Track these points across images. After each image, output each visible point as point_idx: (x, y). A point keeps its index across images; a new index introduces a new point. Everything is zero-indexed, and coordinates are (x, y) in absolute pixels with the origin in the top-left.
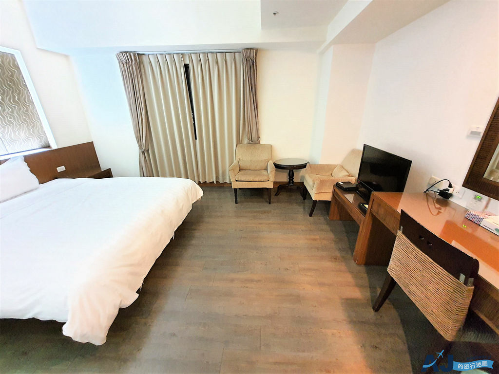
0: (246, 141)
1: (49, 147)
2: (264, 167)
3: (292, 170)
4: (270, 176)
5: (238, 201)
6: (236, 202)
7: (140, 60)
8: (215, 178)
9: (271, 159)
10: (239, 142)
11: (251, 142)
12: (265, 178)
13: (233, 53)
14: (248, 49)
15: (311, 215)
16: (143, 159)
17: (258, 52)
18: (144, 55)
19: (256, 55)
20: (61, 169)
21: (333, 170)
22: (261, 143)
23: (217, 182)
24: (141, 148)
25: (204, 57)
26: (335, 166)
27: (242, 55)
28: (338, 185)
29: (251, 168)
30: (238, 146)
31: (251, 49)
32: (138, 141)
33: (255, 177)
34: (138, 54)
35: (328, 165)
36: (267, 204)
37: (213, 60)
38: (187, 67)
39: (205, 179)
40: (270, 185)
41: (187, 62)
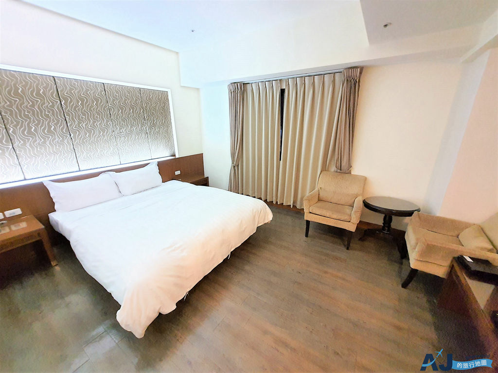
0: (333, 168)
1: (174, 155)
2: (351, 202)
3: (389, 215)
4: (353, 216)
5: (309, 235)
6: (307, 235)
7: (245, 88)
8: (292, 202)
9: (362, 195)
10: (324, 169)
11: (339, 171)
12: (346, 218)
13: (333, 75)
14: (351, 68)
15: (405, 285)
16: (233, 172)
17: (364, 70)
18: (248, 83)
19: (361, 73)
20: (178, 173)
21: (462, 230)
22: (352, 173)
23: (293, 206)
24: (233, 163)
25: (301, 81)
26: (467, 226)
27: (343, 76)
28: (460, 260)
29: (333, 201)
30: (322, 173)
31: (354, 67)
32: (232, 157)
33: (333, 214)
34: (244, 84)
35: (453, 222)
36: (344, 249)
37: (309, 84)
38: (283, 91)
39: (283, 201)
40: (351, 227)
41: (284, 87)
